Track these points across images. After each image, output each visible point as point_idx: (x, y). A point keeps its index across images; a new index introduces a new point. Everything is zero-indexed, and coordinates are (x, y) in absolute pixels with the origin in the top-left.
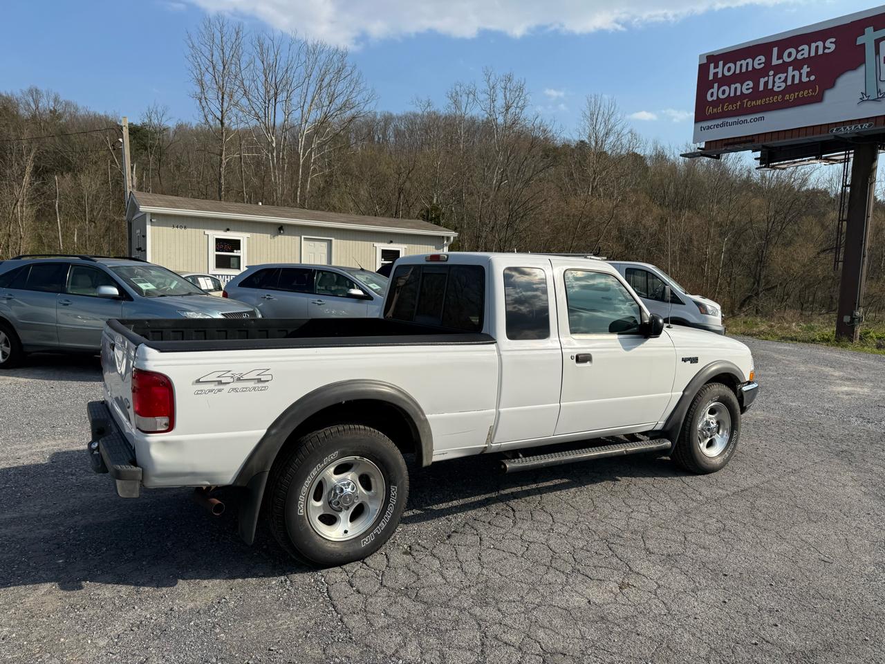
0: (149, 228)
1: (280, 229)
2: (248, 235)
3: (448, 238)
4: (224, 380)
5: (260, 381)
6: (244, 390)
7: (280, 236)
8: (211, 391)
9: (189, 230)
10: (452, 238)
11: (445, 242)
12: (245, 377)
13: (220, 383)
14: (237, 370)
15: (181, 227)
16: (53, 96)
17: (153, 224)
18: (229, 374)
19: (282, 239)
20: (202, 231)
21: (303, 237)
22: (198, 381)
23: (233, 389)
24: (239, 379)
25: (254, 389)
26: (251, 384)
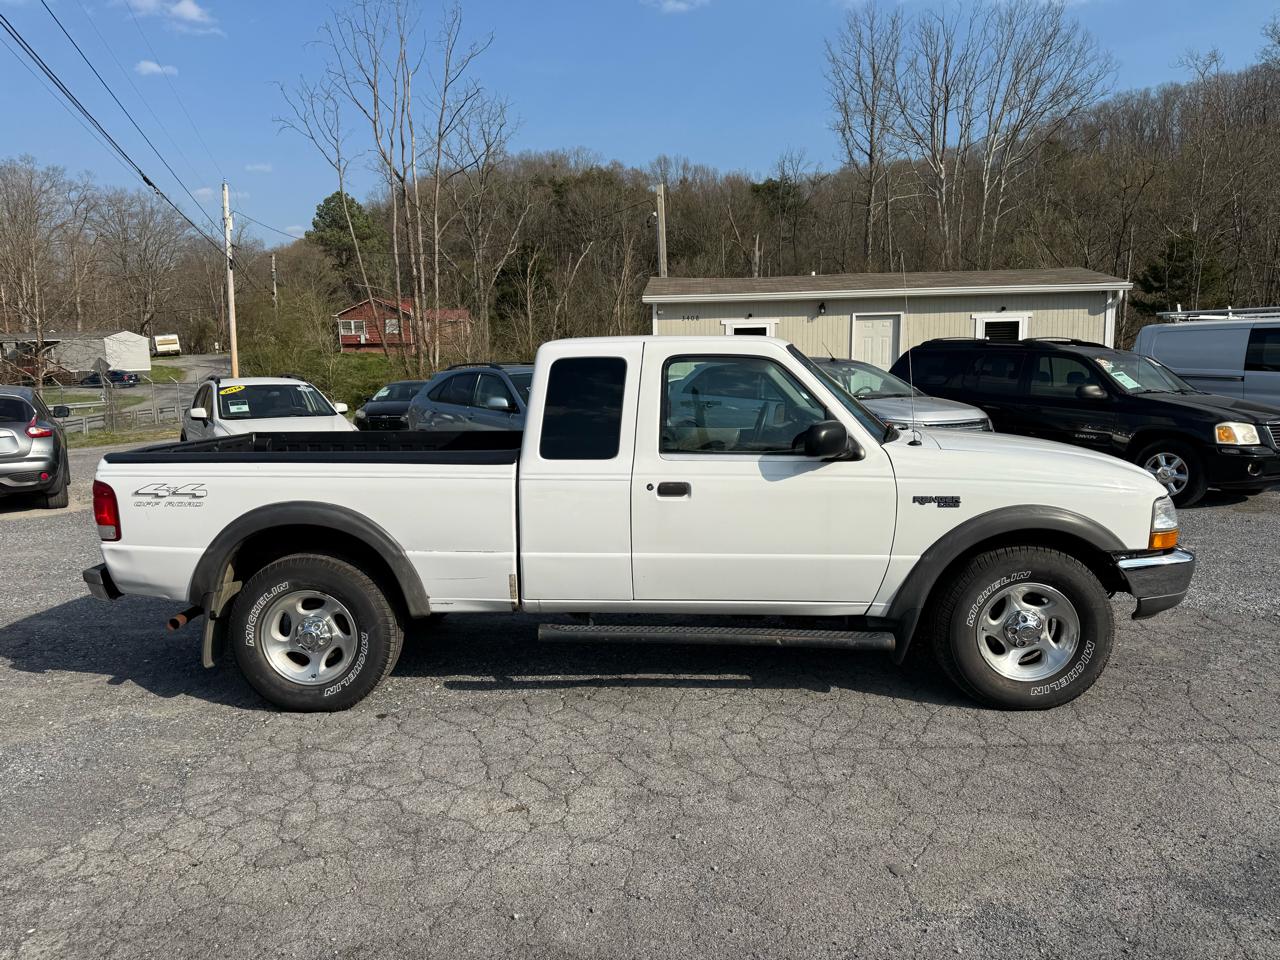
0: (655, 322)
1: (821, 307)
2: (777, 320)
3: (1115, 294)
4: (160, 493)
5: (194, 496)
6: (180, 504)
7: (820, 317)
8: (149, 503)
9: (702, 321)
10: (1121, 294)
11: (1110, 301)
12: (180, 491)
13: (157, 496)
14: (173, 484)
15: (693, 318)
16: (682, 163)
17: (660, 317)
18: (165, 487)
19: (824, 321)
20: (718, 320)
21: (854, 315)
22: (137, 493)
23: (170, 503)
24: (174, 493)
25: (190, 504)
26: (186, 499)
